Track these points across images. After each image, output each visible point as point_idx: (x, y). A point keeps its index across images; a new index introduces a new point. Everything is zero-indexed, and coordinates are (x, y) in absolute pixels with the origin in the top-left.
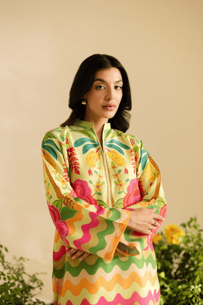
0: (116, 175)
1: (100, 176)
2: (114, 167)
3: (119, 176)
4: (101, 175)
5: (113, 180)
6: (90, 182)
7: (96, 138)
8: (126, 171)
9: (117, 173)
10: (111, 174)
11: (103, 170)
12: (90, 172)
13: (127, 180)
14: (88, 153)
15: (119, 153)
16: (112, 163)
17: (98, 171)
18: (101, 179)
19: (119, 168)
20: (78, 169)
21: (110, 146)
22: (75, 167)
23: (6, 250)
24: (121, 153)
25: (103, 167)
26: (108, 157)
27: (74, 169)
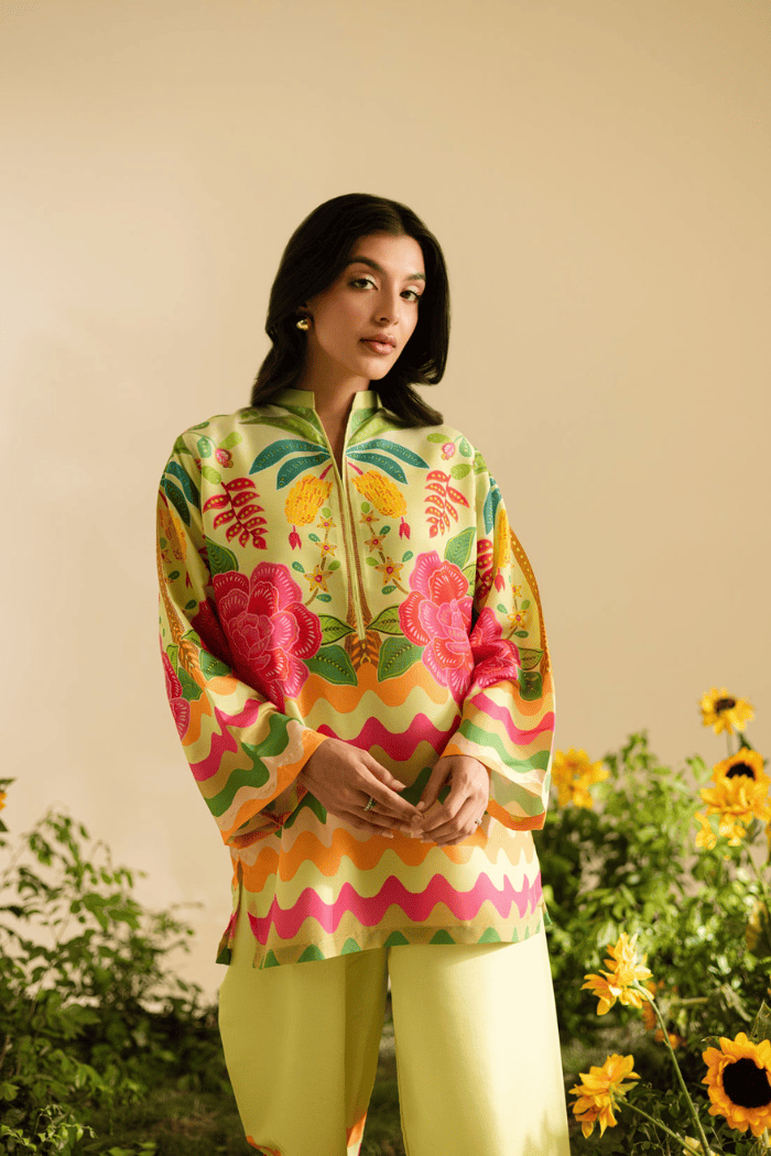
0: (376, 542)
1: (326, 548)
2: (369, 520)
3: (382, 543)
4: (330, 542)
5: (364, 555)
6: (296, 566)
7: (321, 436)
8: (405, 530)
9: (377, 535)
10: (361, 540)
11: (339, 530)
12: (294, 539)
13: (408, 555)
14: (293, 484)
15: (391, 480)
16: (365, 507)
17: (321, 533)
18: (328, 555)
19: (385, 521)
20: (263, 536)
21: (365, 458)
22: (253, 533)
23: (83, 832)
24: (397, 478)
25: (337, 521)
26: (354, 488)
27: (251, 537)
